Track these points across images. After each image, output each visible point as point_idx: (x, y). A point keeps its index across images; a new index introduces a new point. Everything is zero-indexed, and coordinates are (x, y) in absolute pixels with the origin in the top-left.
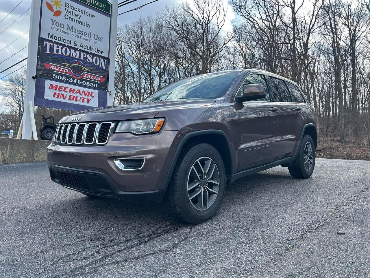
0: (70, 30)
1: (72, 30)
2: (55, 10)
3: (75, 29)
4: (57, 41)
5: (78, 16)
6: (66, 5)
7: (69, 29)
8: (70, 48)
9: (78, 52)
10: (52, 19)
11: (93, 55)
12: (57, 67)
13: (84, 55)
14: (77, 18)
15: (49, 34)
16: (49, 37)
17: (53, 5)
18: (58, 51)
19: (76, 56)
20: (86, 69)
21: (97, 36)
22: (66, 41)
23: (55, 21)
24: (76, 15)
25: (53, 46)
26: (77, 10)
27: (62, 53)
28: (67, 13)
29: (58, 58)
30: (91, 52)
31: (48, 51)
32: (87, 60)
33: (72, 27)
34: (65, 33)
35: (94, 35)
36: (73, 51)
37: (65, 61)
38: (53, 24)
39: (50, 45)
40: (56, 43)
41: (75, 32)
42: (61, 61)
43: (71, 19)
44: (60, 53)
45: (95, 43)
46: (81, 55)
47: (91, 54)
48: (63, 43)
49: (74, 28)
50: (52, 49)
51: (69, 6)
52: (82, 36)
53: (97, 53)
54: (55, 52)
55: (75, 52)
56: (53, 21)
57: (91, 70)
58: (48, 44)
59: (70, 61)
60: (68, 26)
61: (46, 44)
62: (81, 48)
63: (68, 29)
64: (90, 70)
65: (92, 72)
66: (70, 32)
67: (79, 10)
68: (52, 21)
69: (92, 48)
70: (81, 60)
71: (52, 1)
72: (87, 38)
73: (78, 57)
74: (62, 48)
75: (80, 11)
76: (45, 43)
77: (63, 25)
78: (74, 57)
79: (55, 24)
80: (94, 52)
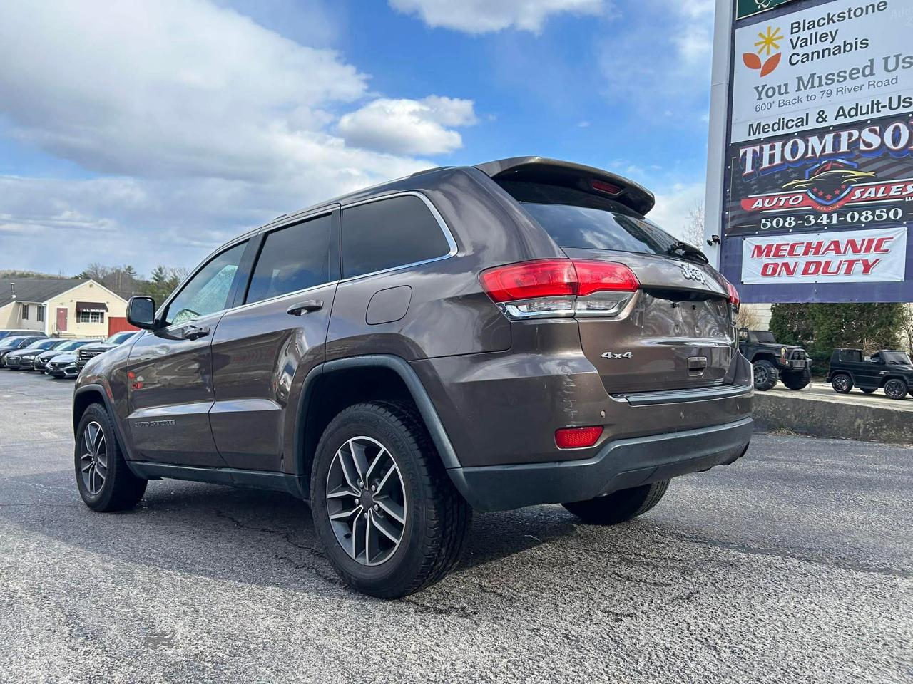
0: (805, 88)
1: (810, 86)
2: (764, 59)
3: (820, 78)
4: (771, 134)
5: (830, 37)
6: (792, 28)
7: (802, 87)
8: (804, 135)
9: (829, 138)
10: (756, 88)
11: (884, 122)
12: (772, 198)
13: (850, 135)
14: (826, 45)
15: (751, 126)
16: (749, 135)
17: (759, 53)
18: (772, 157)
19: (824, 150)
20: (857, 174)
21: (897, 57)
22: (794, 123)
23: (764, 86)
24: (821, 39)
25: (762, 149)
26: (826, 21)
27: (783, 157)
28: (794, 48)
29: (774, 174)
30: (876, 115)
31: (749, 170)
32: (862, 147)
33: (812, 76)
34: (790, 103)
35: (886, 59)
36: (814, 140)
37: (794, 175)
38: (760, 98)
39: (754, 152)
40: (767, 140)
41: (820, 85)
42: (780, 181)
43: (806, 58)
44: (778, 161)
45: (889, 82)
46: (839, 142)
47: (874, 121)
48: (786, 131)
49: (815, 76)
50: (757, 159)
51: (801, 26)
52: (840, 85)
53: (901, 111)
54: (766, 164)
55: (821, 140)
56: (760, 89)
57: (877, 171)
58: (749, 150)
59: (807, 171)
60: (800, 79)
61: (745, 154)
62: (841, 121)
63: (799, 89)
64: (871, 174)
65: (879, 175)
66: (803, 94)
67: (830, 19)
68: (757, 90)
69: (878, 103)
70: (843, 155)
71: (756, 44)
72: (862, 80)
73: (829, 150)
74: (784, 146)
75: (835, 18)
76: (742, 151)
77: (786, 85)
78: (818, 155)
79: (763, 95)
80: (886, 112)
